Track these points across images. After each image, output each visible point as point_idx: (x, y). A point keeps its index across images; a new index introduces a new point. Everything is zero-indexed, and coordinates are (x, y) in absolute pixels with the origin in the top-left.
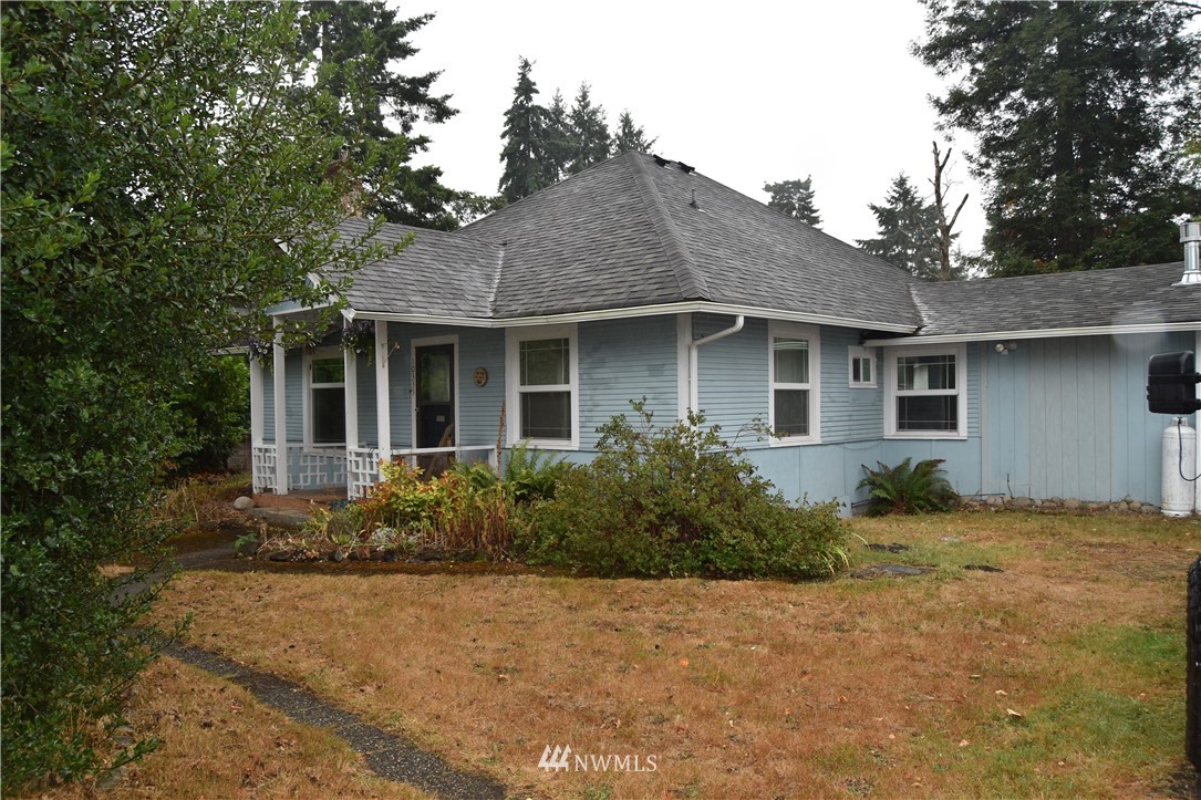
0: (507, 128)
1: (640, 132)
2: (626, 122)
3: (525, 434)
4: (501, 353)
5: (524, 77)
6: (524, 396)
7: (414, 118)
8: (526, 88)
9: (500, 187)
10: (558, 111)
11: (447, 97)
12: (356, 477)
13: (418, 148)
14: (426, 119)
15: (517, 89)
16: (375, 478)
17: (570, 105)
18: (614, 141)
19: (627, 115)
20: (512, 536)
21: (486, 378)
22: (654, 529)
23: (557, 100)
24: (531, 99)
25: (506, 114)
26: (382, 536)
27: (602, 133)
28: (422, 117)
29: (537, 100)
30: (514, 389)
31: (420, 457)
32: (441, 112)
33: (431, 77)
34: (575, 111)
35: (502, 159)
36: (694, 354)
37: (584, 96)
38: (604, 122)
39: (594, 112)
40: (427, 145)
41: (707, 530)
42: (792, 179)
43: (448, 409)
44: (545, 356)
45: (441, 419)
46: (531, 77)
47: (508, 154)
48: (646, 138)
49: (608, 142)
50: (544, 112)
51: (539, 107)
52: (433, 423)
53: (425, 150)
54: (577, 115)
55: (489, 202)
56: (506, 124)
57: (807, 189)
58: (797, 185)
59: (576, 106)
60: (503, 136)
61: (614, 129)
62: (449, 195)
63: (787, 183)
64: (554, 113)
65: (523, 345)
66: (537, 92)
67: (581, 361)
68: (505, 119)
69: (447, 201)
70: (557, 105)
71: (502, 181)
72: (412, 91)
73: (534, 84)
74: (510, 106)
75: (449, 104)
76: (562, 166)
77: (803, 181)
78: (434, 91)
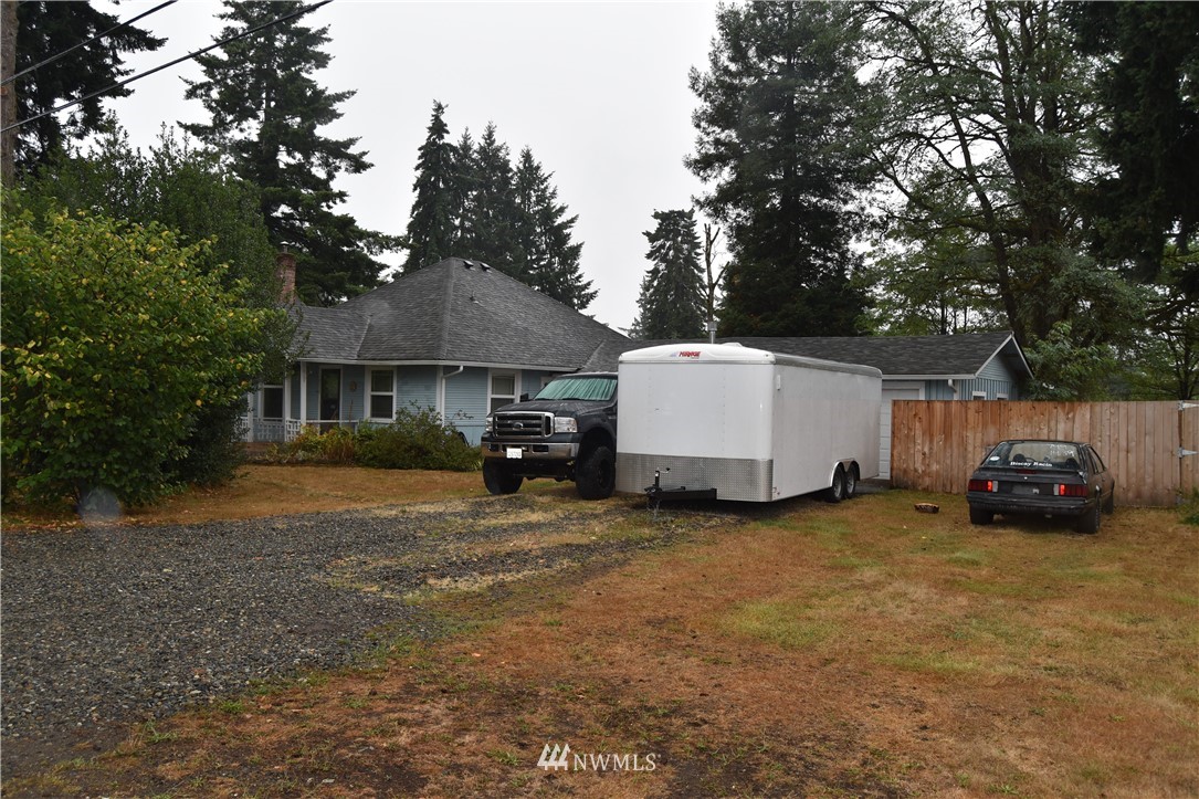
0: (420, 161)
1: (538, 168)
2: (527, 157)
3: (373, 415)
4: (363, 375)
5: (437, 119)
6: (373, 397)
7: (337, 168)
8: (438, 128)
9: (413, 213)
10: (466, 147)
11: (364, 153)
12: (289, 432)
13: (338, 201)
14: (346, 170)
15: (429, 128)
16: (298, 433)
17: (477, 141)
18: (516, 173)
19: (528, 151)
20: (355, 454)
21: (356, 388)
22: (407, 451)
23: (466, 138)
24: (443, 137)
25: (420, 149)
26: (301, 454)
27: (505, 167)
28: (343, 169)
29: (447, 139)
30: (368, 394)
31: (321, 424)
32: (359, 165)
33: (351, 142)
34: (481, 147)
35: (415, 189)
36: (444, 381)
37: (490, 135)
38: (508, 158)
39: (499, 149)
40: (345, 198)
41: (429, 452)
42: (677, 209)
43: (336, 402)
44: (382, 378)
45: (333, 407)
46: (443, 118)
47: (420, 184)
48: (544, 172)
49: (510, 175)
50: (454, 149)
51: (449, 145)
52: (329, 408)
53: (344, 201)
54: (482, 150)
55: (394, 240)
56: (420, 158)
57: (690, 218)
58: (681, 214)
59: (483, 142)
60: (417, 168)
61: (515, 162)
62: (363, 235)
63: (672, 212)
64: (463, 149)
65: (373, 372)
66: (447, 132)
67: (398, 382)
68: (419, 153)
69: (360, 240)
70: (465, 142)
71: (415, 208)
72: (336, 150)
73: (446, 125)
74: (424, 143)
75: (365, 159)
76: (467, 196)
77: (687, 211)
78: (353, 150)
